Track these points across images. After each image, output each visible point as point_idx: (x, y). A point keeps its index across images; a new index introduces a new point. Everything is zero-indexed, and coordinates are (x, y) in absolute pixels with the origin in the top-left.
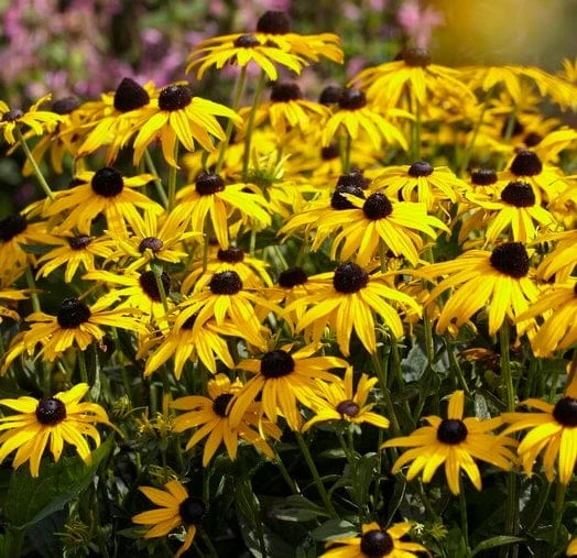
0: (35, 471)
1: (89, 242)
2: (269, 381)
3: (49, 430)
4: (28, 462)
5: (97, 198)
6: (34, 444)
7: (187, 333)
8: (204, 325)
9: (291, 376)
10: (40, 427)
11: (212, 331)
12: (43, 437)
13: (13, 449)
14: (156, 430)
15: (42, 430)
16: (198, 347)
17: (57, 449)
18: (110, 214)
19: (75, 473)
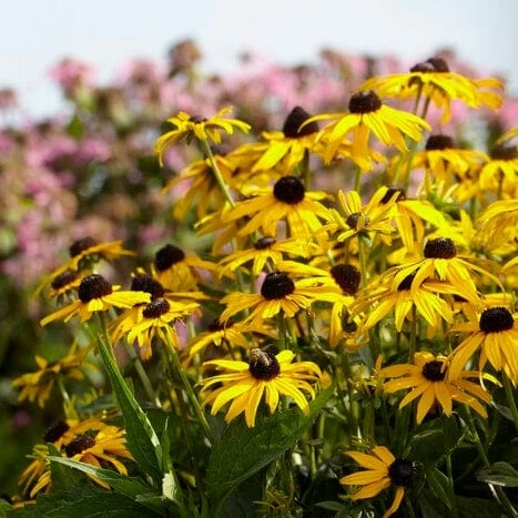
0: (251, 421)
1: (275, 242)
2: (489, 336)
3: (264, 384)
4: (243, 413)
5: (279, 205)
6: (248, 398)
7: (403, 292)
8: (421, 287)
9: (510, 331)
10: (254, 382)
11: (429, 291)
12: (258, 389)
13: (228, 399)
14: (370, 387)
15: (257, 383)
16: (417, 304)
17: (273, 402)
18: (292, 219)
19: (290, 427)
